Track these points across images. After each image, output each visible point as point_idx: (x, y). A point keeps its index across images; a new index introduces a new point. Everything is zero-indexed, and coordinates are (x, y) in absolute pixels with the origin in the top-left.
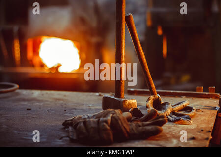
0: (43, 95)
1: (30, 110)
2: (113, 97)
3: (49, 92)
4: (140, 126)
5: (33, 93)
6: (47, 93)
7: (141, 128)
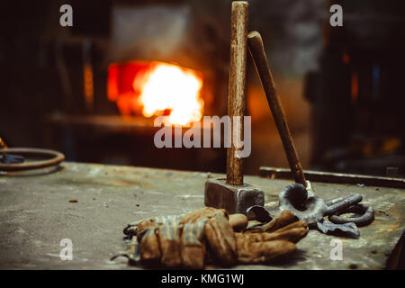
0: (107, 174)
1: (75, 202)
2: (223, 183)
3: (118, 168)
4: (257, 241)
5: (89, 170)
6: (115, 171)
7: (258, 244)
